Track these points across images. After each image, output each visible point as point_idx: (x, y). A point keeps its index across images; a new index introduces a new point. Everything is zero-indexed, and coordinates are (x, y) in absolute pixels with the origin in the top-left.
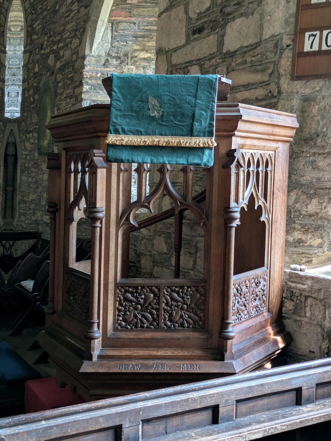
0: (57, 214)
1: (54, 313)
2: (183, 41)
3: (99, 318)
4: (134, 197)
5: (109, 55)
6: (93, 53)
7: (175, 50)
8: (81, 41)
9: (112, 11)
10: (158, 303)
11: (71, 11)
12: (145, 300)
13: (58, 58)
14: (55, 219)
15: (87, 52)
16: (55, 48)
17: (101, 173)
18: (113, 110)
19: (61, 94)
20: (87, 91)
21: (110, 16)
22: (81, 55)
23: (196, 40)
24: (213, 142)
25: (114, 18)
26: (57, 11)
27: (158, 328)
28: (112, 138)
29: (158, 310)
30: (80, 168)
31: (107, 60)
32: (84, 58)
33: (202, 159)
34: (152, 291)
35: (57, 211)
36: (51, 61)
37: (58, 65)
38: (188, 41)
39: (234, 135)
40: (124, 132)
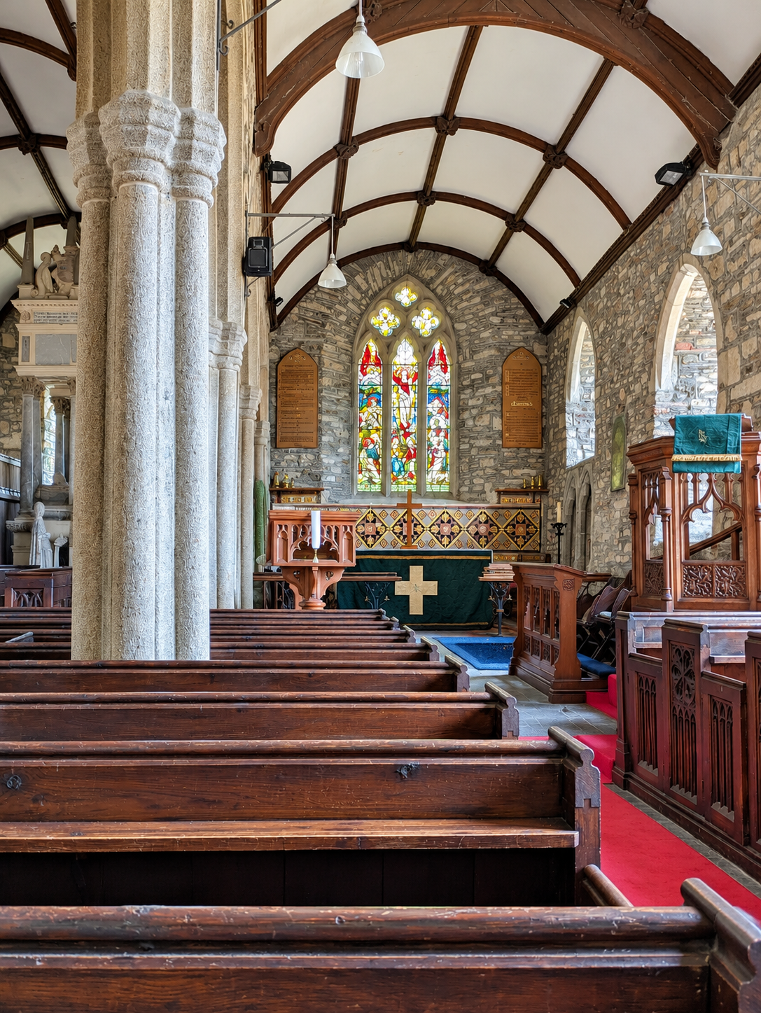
0: (637, 520)
1: (637, 595)
2: (738, 379)
3: (671, 587)
4: (691, 501)
5: (676, 389)
6: (662, 389)
7: (734, 386)
8: (649, 375)
9: (677, 343)
10: (712, 578)
11: (637, 344)
12: (703, 576)
13: (628, 392)
14: (635, 524)
15: (657, 387)
16: (625, 381)
17: (668, 484)
18: (677, 440)
19: (633, 430)
20: (658, 428)
21: (676, 349)
22: (650, 390)
23: (750, 376)
24: (740, 457)
25: (678, 351)
26: (625, 344)
27: (712, 596)
28: (676, 457)
29: (712, 583)
30: (651, 483)
31: (675, 396)
32: (654, 394)
33: (734, 468)
34: (706, 568)
35: (636, 518)
36: (622, 395)
37: (629, 400)
38: (743, 378)
39: (757, 454)
40: (685, 453)
